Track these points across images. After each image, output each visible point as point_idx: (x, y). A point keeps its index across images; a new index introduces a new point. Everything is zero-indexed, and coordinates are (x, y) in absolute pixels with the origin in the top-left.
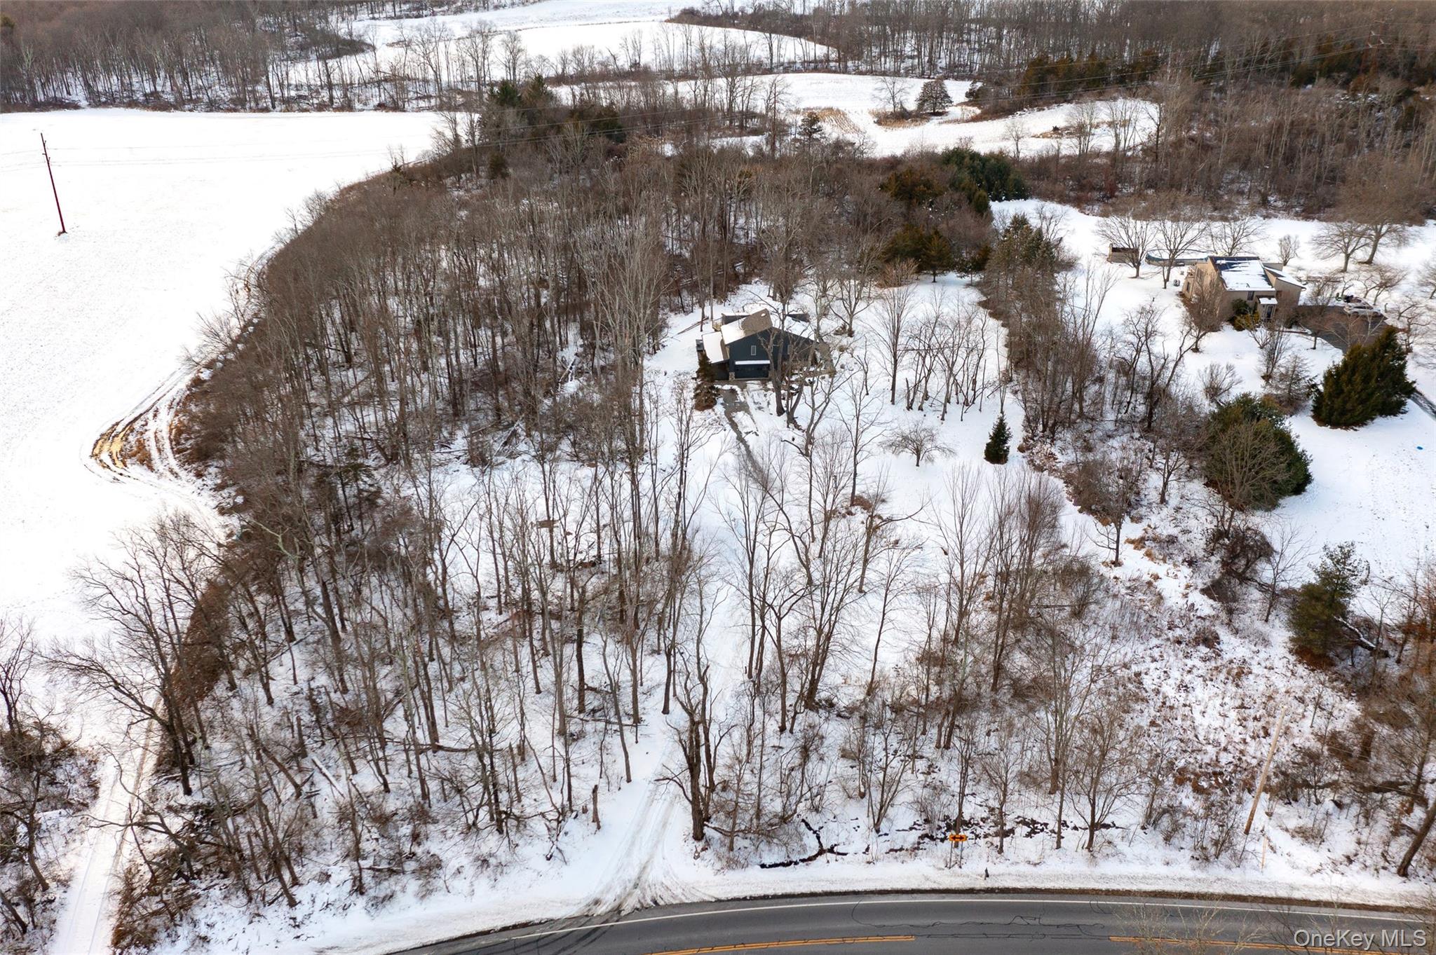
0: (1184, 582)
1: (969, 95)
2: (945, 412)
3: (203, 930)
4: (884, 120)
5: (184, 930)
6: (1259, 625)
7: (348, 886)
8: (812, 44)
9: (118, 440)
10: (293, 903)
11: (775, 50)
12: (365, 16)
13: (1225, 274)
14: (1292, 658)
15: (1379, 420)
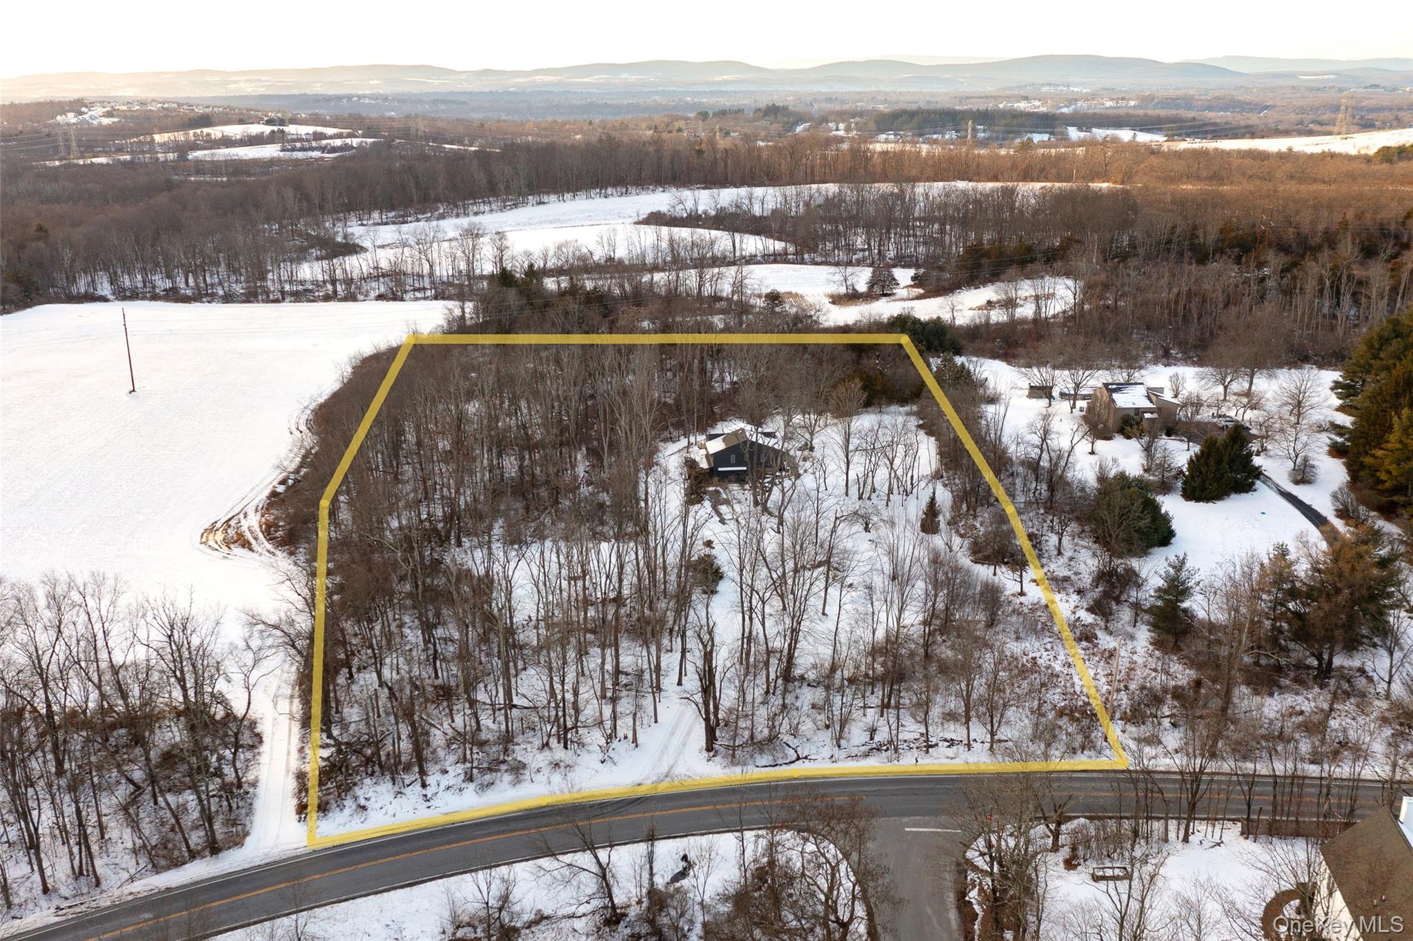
0: (1073, 605)
1: (914, 279)
2: (889, 500)
3: (363, 802)
4: (837, 300)
5: (349, 802)
6: (1130, 629)
7: (462, 777)
8: (771, 241)
9: (219, 533)
10: (424, 785)
11: (737, 245)
12: (354, 223)
13: (1115, 396)
14: (1151, 648)
15: (1233, 496)
